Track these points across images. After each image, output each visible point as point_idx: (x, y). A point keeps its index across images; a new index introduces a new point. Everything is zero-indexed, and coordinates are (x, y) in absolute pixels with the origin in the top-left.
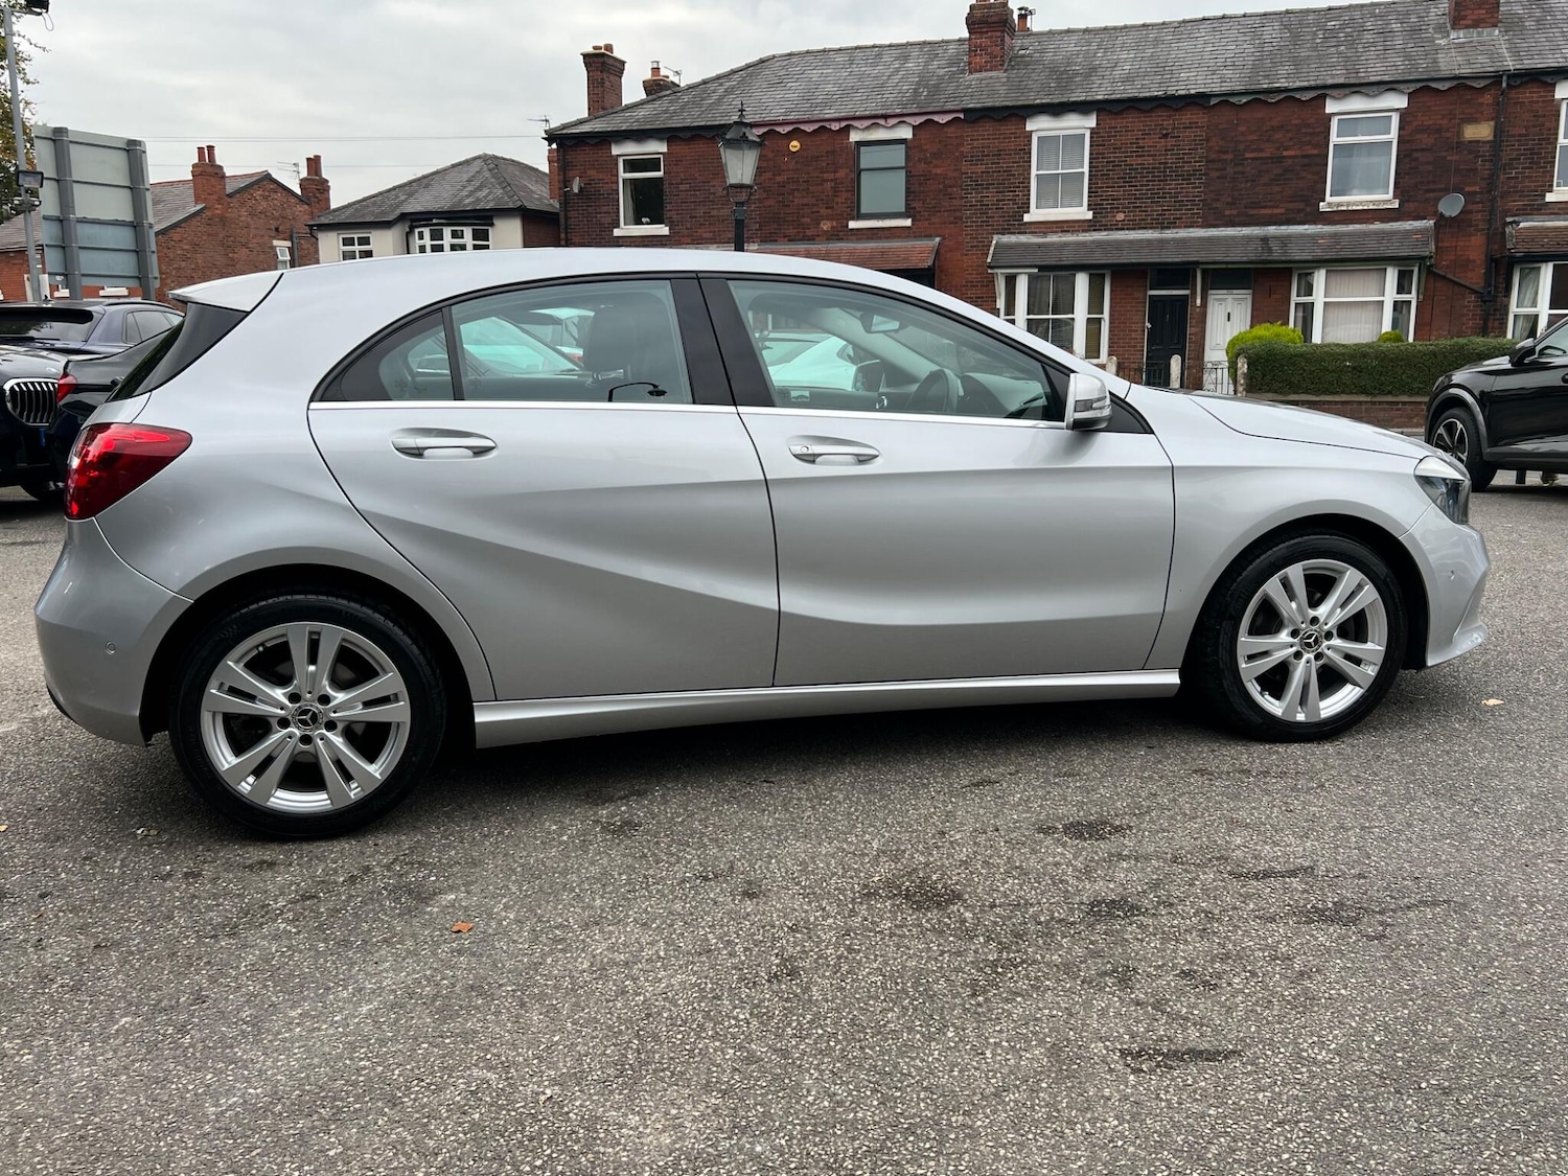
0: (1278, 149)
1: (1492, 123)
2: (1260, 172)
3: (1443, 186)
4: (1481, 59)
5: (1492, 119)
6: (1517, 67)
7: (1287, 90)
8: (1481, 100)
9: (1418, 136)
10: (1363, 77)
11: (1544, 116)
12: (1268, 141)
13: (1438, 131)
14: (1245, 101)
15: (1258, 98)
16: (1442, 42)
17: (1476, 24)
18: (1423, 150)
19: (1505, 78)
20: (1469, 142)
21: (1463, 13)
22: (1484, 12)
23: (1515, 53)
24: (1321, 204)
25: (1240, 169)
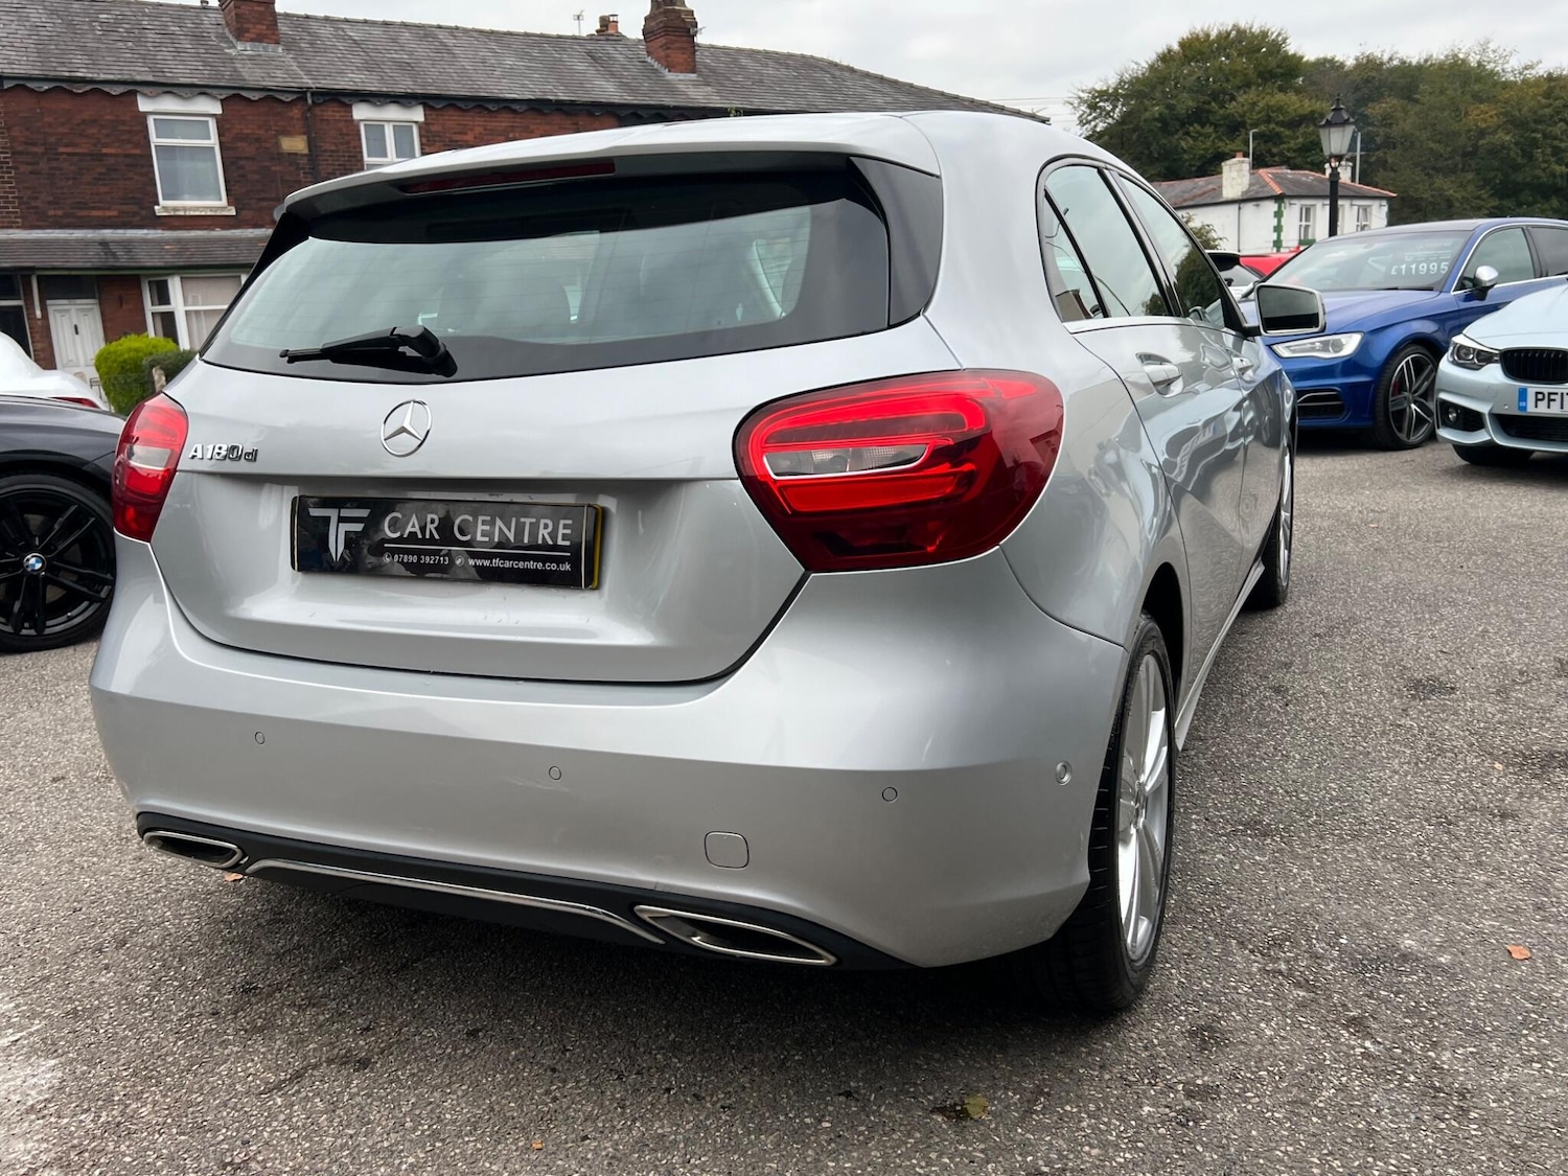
0: (95, 145)
1: (305, 137)
2: (80, 169)
3: (273, 196)
4: (279, 73)
5: (304, 134)
6: (318, 85)
7: (92, 81)
8: (291, 114)
9: (239, 144)
10: (168, 77)
11: (348, 135)
12: (81, 135)
13: (258, 140)
14: (47, 87)
15: (63, 87)
16: (232, 52)
17: (259, 39)
18: (246, 158)
19: (309, 95)
20: (290, 154)
21: (246, 26)
22: (265, 27)
23: (308, 72)
24: (156, 207)
25: (54, 164)
